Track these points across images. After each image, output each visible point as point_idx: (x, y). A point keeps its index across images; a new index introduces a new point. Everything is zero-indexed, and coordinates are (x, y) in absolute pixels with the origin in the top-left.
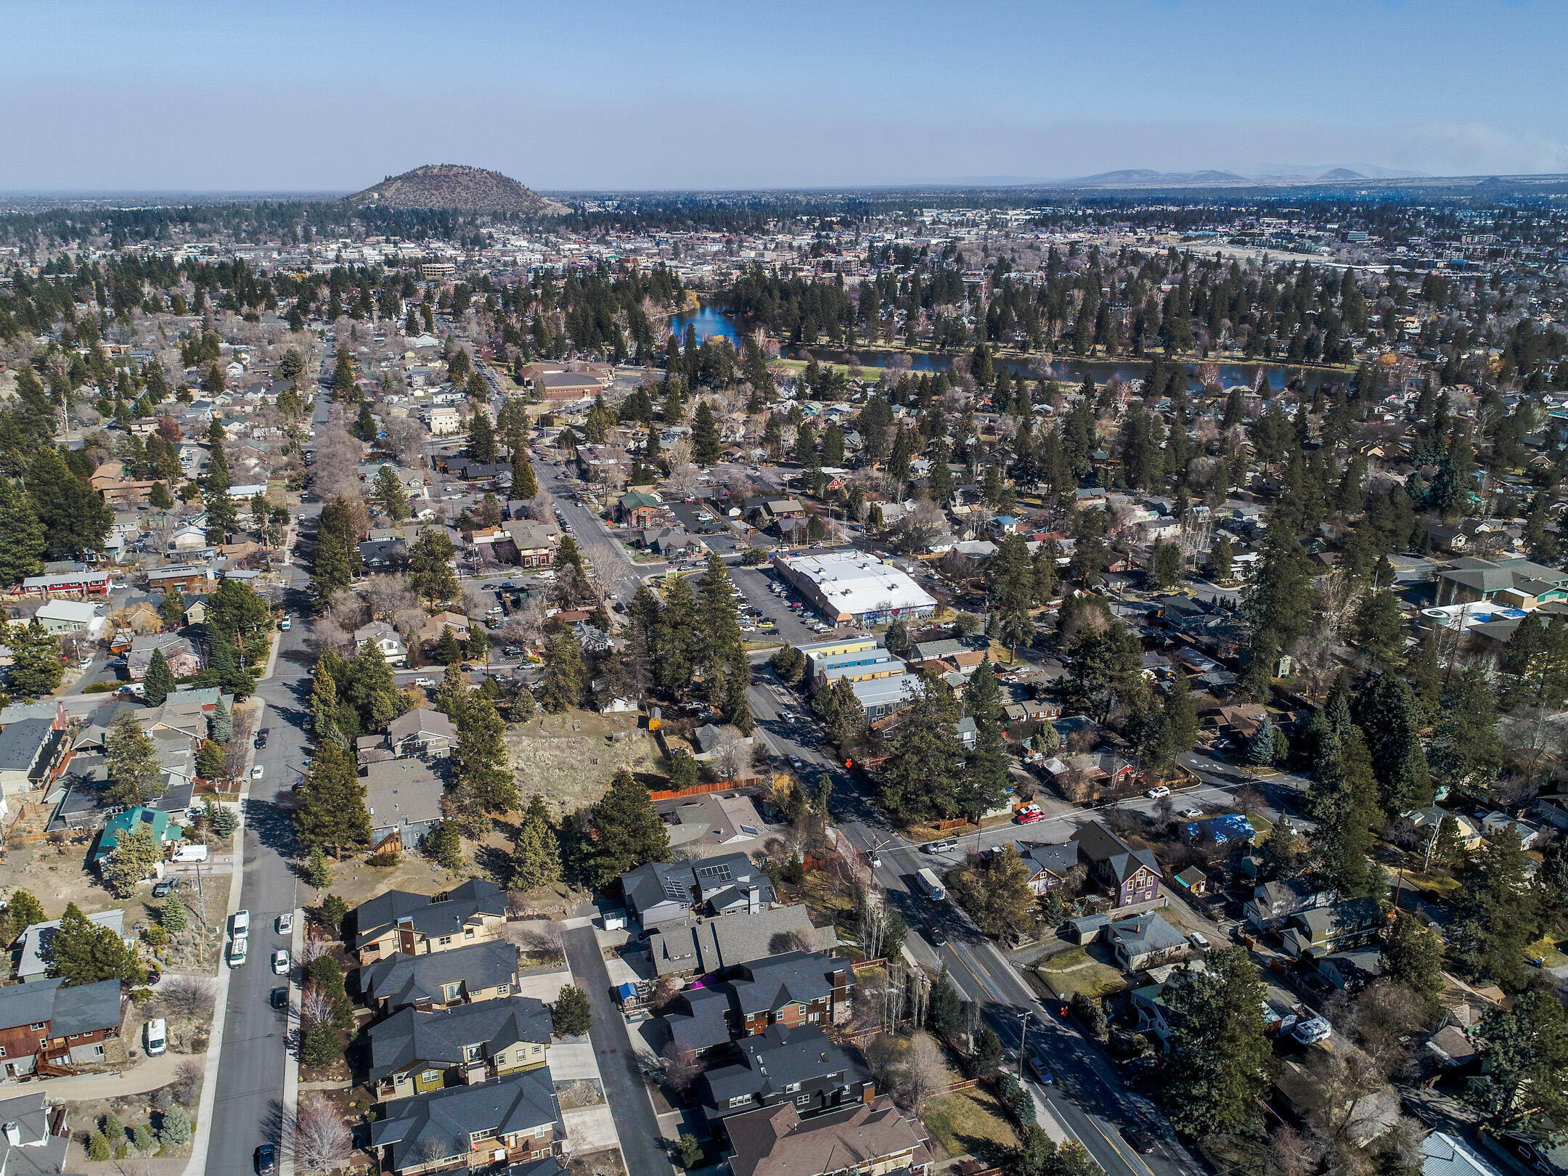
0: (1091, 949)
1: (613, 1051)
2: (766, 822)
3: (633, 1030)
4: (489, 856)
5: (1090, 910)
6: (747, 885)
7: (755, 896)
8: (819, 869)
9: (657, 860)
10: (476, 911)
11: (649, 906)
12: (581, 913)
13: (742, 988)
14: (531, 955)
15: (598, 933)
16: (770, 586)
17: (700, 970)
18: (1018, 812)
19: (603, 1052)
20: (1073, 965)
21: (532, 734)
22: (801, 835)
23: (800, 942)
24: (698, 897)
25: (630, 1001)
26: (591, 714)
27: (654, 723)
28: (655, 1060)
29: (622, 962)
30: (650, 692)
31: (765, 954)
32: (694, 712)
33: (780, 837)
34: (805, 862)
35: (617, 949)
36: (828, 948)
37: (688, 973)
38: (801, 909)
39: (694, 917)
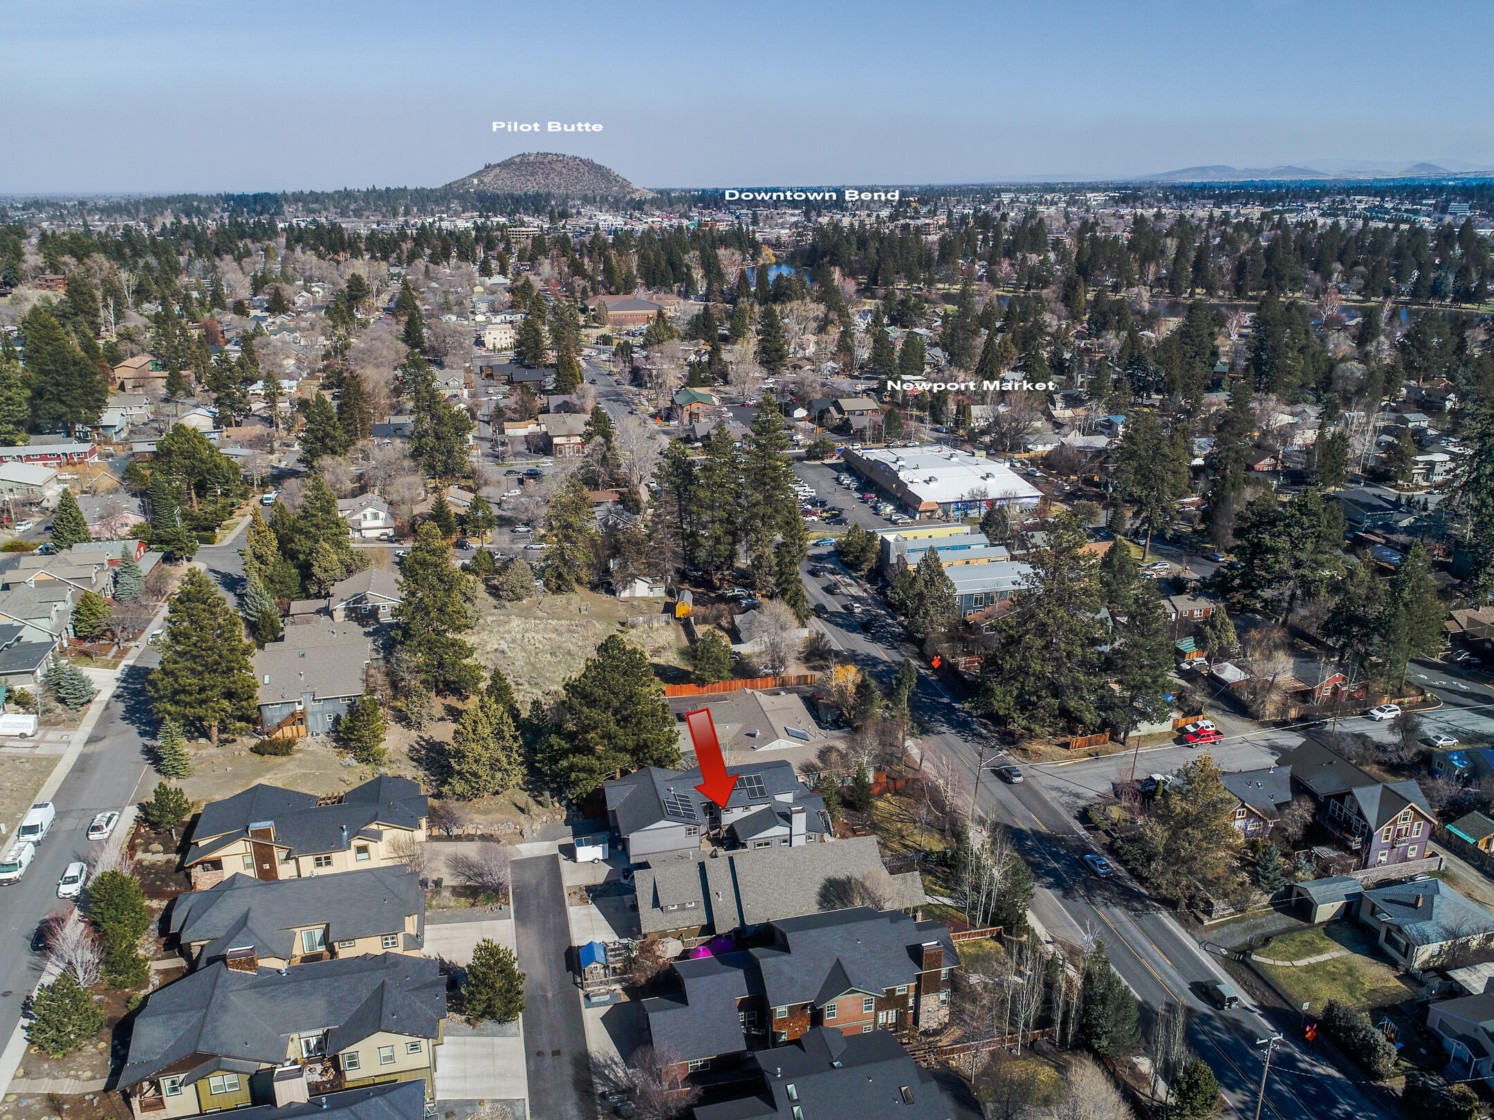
0: (1332, 929)
1: (556, 1053)
2: (820, 727)
3: (593, 1019)
4: (429, 750)
5: (1323, 872)
6: (789, 806)
7: (800, 821)
8: (897, 792)
9: (659, 763)
10: (374, 819)
11: (638, 827)
12: (544, 837)
13: (769, 962)
14: (458, 892)
15: (565, 865)
16: (837, 479)
17: (709, 928)
18: (1182, 730)
19: (540, 1054)
20: (1308, 954)
21: (526, 614)
22: (871, 742)
23: (866, 892)
24: (715, 821)
25: (594, 971)
26: (605, 597)
27: (681, 611)
28: (620, 1073)
29: (594, 909)
30: (683, 576)
31: (812, 908)
32: (736, 599)
33: (841, 745)
34: (876, 782)
35: (590, 889)
36: (908, 904)
37: (689, 931)
38: (868, 844)
39: (708, 847)
